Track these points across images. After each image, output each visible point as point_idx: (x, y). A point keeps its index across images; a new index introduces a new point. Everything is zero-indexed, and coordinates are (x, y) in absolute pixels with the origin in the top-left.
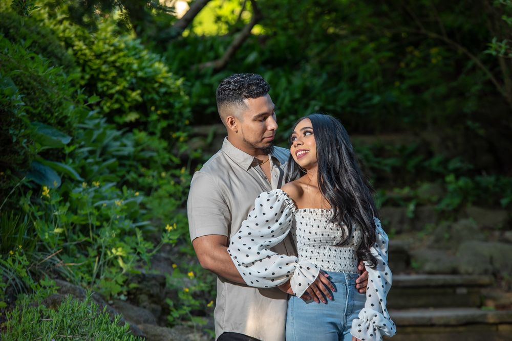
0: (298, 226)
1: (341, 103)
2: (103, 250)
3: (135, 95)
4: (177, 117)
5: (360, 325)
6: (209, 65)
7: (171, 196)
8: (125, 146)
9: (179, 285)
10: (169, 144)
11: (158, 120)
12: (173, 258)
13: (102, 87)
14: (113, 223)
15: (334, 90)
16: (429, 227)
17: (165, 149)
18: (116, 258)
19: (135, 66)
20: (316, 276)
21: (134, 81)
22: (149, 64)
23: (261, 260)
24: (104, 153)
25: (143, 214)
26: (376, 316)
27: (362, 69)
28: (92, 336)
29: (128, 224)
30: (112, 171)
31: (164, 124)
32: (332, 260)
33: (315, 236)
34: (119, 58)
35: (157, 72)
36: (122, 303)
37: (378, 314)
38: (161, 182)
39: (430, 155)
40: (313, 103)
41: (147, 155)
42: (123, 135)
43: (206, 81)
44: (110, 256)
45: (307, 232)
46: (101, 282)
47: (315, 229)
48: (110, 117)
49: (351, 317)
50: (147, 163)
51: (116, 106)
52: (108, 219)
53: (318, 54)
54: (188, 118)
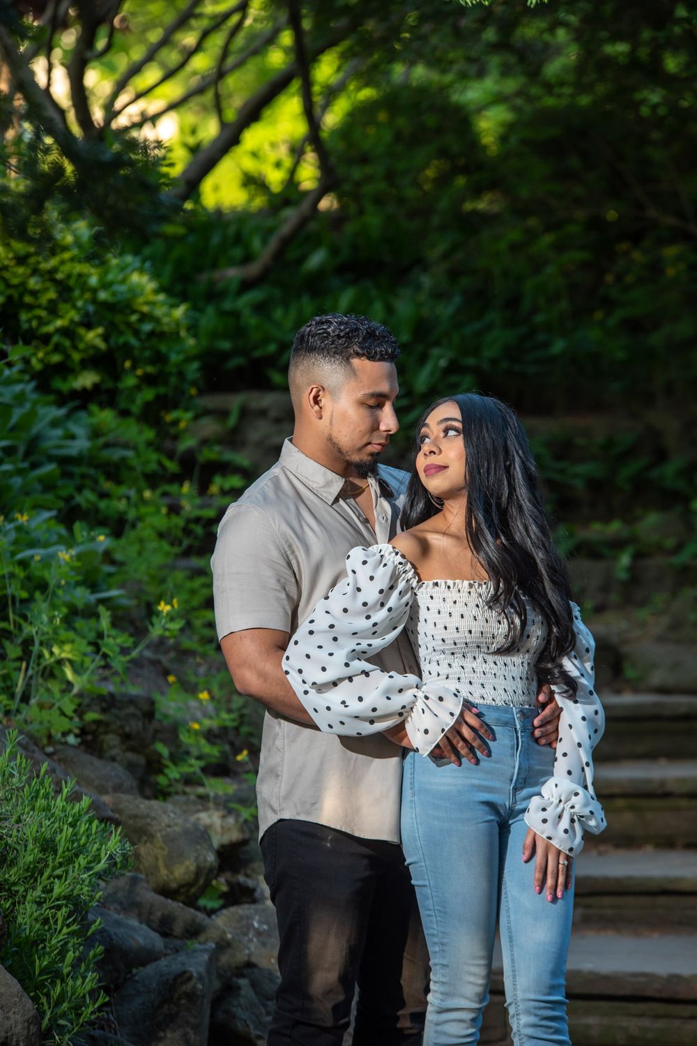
0: (423, 614)
1: (489, 352)
2: (36, 649)
3: (93, 337)
4: (173, 380)
5: (544, 810)
6: (233, 274)
7: (161, 535)
8: (73, 437)
9: (179, 715)
10: (158, 434)
11: (138, 388)
12: (165, 660)
13: (29, 321)
14: (54, 594)
15: (477, 326)
16: (659, 598)
17: (149, 444)
18: (60, 662)
19: (93, 281)
20: (457, 712)
21: (91, 308)
22: (120, 277)
23: (350, 679)
24: (33, 452)
25: (110, 575)
26: (577, 794)
27: (529, 285)
28: (19, 821)
29: (82, 596)
30: (48, 486)
31: (148, 394)
32: (490, 681)
33: (456, 635)
34: (62, 262)
35: (135, 292)
36: (71, 753)
37: (581, 791)
38: (143, 510)
39: (661, 456)
40: (435, 352)
41: (116, 455)
42: (68, 416)
43: (227, 305)
44: (48, 659)
45: (440, 626)
46: (31, 711)
47: (455, 621)
48: (44, 379)
49: (525, 792)
50: (115, 472)
51: (56, 358)
52: (43, 586)
53: (446, 255)
54: (194, 384)
